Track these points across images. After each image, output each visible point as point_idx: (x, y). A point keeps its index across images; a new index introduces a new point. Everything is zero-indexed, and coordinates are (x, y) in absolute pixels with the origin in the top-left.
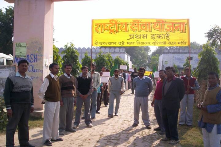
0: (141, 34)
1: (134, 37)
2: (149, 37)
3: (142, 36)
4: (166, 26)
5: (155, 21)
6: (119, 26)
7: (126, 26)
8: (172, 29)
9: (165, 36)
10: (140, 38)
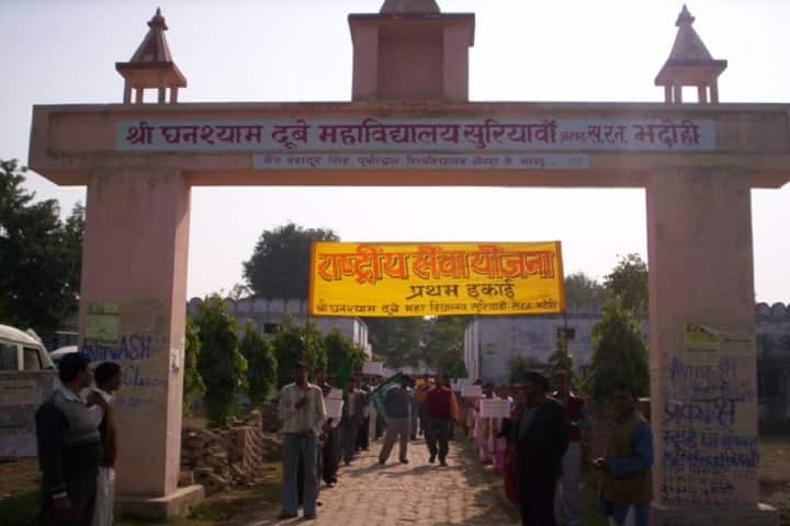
0: (441, 284)
1: (424, 293)
2: (462, 291)
3: (443, 290)
4: (504, 261)
5: (476, 249)
6: (383, 261)
7: (402, 263)
8: (519, 270)
9: (503, 288)
10: (439, 294)
